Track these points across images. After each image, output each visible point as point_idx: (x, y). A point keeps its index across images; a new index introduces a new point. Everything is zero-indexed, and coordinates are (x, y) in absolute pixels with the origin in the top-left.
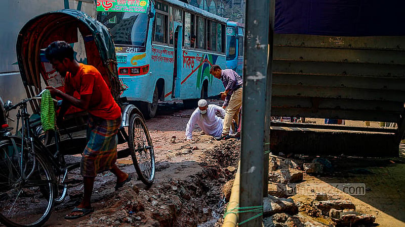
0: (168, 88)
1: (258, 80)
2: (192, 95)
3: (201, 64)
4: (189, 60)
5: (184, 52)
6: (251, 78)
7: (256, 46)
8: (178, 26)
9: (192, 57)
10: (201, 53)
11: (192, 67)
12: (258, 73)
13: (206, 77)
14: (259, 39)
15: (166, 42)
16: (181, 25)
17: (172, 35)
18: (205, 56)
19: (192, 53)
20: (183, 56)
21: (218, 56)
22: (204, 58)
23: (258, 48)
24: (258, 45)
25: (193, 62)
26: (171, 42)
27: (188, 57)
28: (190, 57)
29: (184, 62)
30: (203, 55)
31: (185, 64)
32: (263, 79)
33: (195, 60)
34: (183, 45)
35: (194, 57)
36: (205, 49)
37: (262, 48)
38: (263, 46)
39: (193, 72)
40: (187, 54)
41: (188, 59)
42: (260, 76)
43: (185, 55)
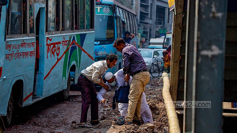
0: (28, 89)
1: (213, 56)
2: (57, 88)
3: (68, 49)
4: (54, 47)
5: (48, 38)
6: (204, 53)
7: (211, 15)
8: (40, 8)
9: (57, 43)
10: (68, 35)
11: (58, 55)
12: (214, 47)
13: (73, 63)
14: (215, 6)
15: (25, 32)
16: (44, 5)
17: (32, 22)
18: (72, 38)
19: (57, 38)
20: (47, 45)
21: (86, 34)
22: (71, 40)
23: (214, 17)
24: (214, 13)
25: (59, 48)
26: (31, 31)
27: (52, 44)
28: (54, 44)
29: (48, 52)
30: (70, 38)
31: (49, 54)
32: (219, 54)
33: (60, 45)
34: (47, 31)
35: (60, 43)
36: (72, 29)
37: (218, 17)
38: (220, 15)
39: (58, 60)
40: (51, 40)
41: (52, 46)
42: (216, 51)
43: (49, 42)
